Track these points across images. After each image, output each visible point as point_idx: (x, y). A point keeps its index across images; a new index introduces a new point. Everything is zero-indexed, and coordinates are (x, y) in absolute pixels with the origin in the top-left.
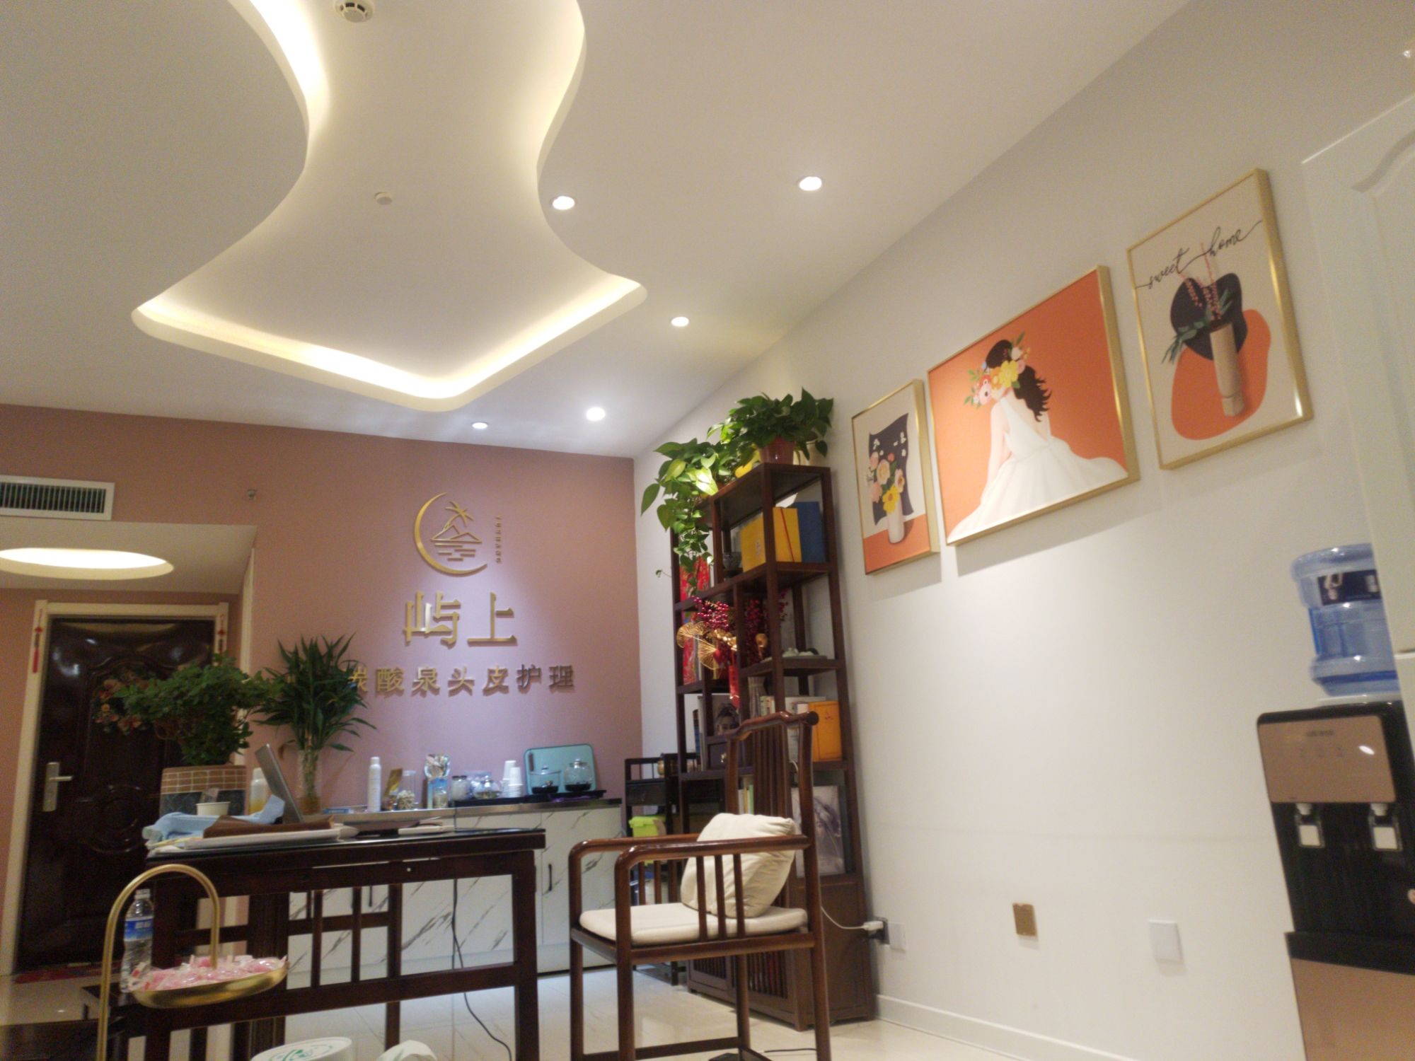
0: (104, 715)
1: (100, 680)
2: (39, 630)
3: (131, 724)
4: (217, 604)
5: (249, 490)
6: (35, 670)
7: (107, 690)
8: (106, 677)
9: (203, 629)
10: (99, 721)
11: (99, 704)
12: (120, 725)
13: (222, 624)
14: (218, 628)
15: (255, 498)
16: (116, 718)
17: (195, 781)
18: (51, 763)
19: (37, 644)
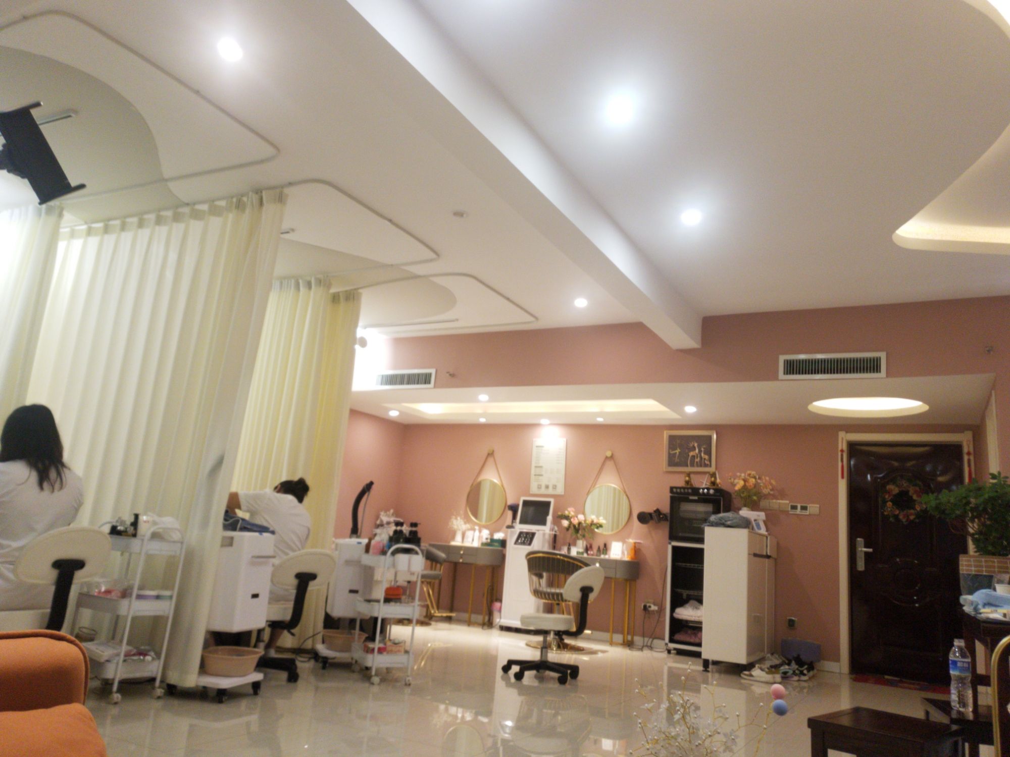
0: (889, 509)
1: (884, 486)
2: (842, 451)
3: (908, 517)
4: (962, 432)
5: (986, 347)
6: (843, 477)
7: (889, 492)
8: (888, 483)
9: (955, 451)
10: (886, 513)
11: (885, 502)
12: (901, 517)
13: (969, 447)
14: (965, 450)
15: (992, 353)
16: (897, 512)
17: (986, 567)
18: (859, 539)
19: (842, 461)
